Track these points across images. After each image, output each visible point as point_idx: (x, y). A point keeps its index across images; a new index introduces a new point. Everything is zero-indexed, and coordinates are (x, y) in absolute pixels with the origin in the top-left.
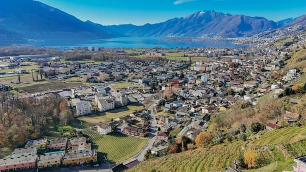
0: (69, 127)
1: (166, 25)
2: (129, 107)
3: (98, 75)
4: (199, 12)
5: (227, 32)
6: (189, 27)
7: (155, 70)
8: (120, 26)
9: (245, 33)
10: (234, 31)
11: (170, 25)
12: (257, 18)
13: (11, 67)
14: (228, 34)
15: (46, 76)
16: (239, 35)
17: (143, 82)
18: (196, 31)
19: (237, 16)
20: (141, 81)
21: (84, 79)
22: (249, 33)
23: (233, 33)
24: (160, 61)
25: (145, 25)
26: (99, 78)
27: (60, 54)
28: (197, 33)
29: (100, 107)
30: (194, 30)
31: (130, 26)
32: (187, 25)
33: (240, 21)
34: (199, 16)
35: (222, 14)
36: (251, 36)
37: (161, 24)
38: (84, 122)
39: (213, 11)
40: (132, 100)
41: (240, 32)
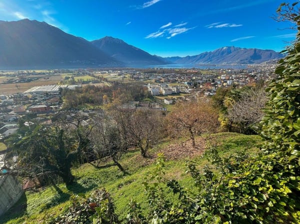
0: (149, 99)
1: (199, 56)
2: (181, 94)
3: (161, 79)
4: (223, 48)
5: (241, 61)
6: (215, 57)
7: (194, 78)
8: (172, 57)
9: (256, 61)
10: (247, 60)
11: (202, 56)
12: (267, 51)
13: (119, 75)
14: (242, 62)
15: (135, 79)
16: (251, 63)
17: (188, 84)
18: (219, 60)
19: (252, 49)
20: (186, 83)
21: (153, 81)
22: (259, 61)
23: (246, 61)
24: (196, 74)
25: (187, 57)
26: (161, 81)
27: (141, 70)
28: (219, 62)
29: (164, 92)
30: (217, 60)
31: (178, 58)
32: (213, 56)
33: (253, 53)
34: (222, 50)
35: (240, 48)
36: (259, 63)
37: (197, 56)
38: (156, 98)
39: (233, 47)
40: (182, 91)
41: (251, 61)
